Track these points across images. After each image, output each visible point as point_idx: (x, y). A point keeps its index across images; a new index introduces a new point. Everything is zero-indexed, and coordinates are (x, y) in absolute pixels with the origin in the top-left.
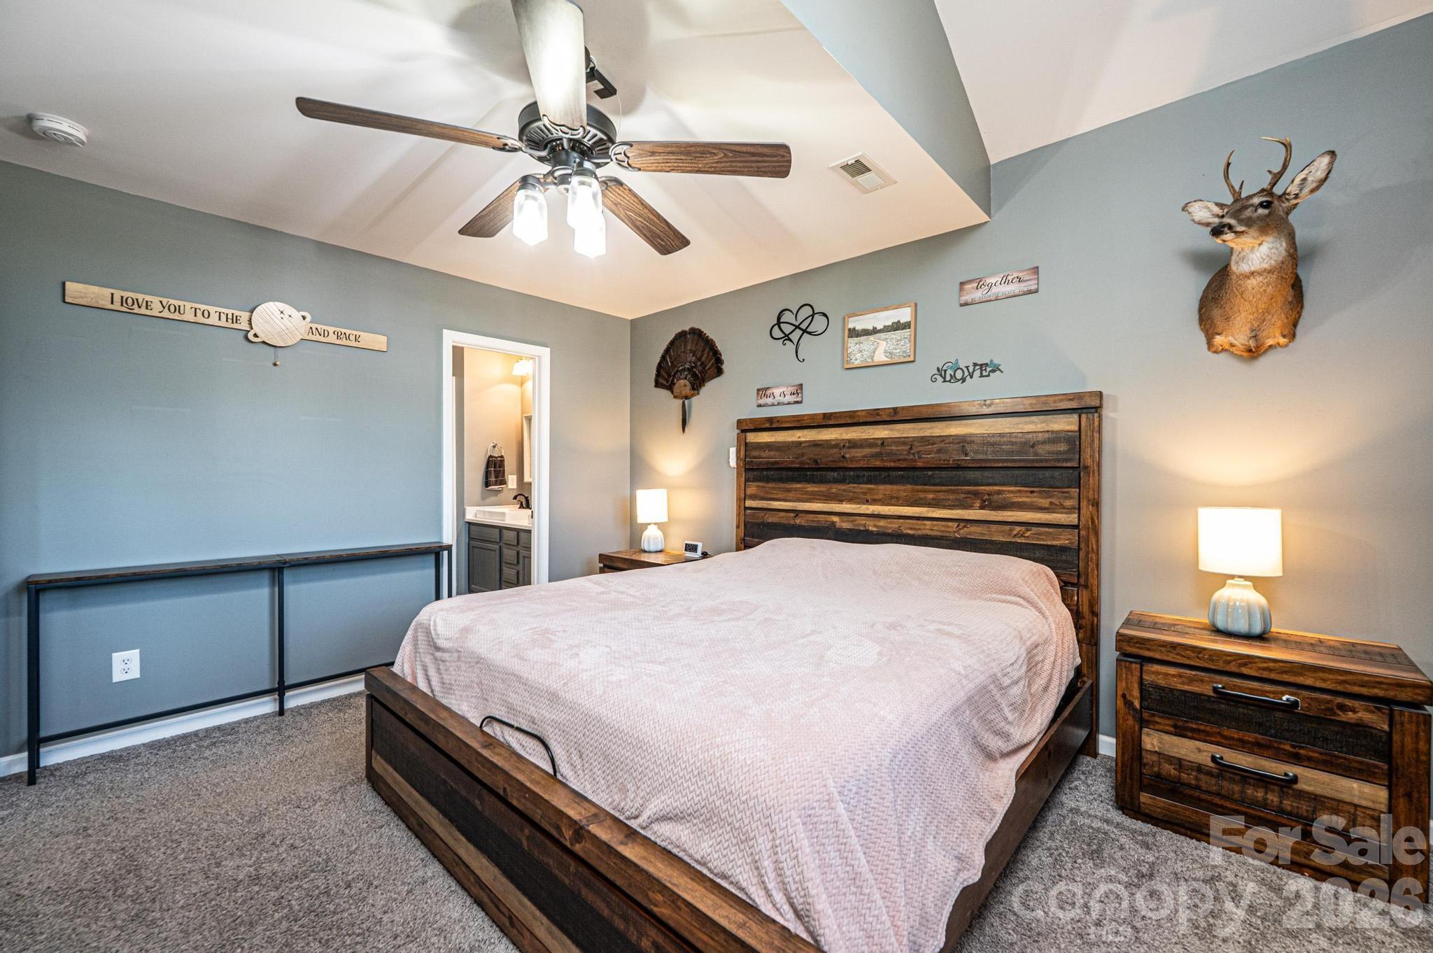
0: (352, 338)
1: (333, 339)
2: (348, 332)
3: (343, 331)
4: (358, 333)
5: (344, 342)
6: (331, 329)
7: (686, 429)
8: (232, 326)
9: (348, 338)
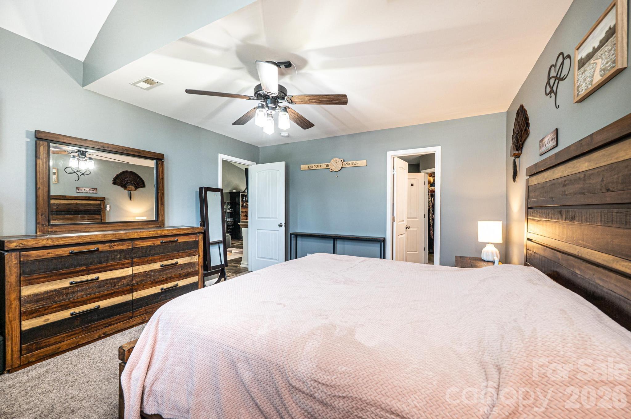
0: (356, 163)
1: (351, 165)
2: (355, 162)
3: (353, 162)
4: (357, 161)
5: (354, 165)
6: (350, 162)
7: (517, 179)
8: (327, 168)
9: (355, 164)
